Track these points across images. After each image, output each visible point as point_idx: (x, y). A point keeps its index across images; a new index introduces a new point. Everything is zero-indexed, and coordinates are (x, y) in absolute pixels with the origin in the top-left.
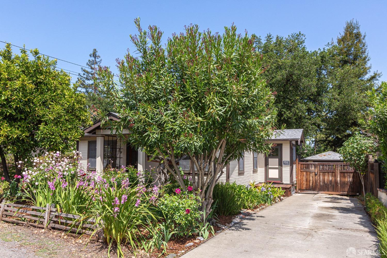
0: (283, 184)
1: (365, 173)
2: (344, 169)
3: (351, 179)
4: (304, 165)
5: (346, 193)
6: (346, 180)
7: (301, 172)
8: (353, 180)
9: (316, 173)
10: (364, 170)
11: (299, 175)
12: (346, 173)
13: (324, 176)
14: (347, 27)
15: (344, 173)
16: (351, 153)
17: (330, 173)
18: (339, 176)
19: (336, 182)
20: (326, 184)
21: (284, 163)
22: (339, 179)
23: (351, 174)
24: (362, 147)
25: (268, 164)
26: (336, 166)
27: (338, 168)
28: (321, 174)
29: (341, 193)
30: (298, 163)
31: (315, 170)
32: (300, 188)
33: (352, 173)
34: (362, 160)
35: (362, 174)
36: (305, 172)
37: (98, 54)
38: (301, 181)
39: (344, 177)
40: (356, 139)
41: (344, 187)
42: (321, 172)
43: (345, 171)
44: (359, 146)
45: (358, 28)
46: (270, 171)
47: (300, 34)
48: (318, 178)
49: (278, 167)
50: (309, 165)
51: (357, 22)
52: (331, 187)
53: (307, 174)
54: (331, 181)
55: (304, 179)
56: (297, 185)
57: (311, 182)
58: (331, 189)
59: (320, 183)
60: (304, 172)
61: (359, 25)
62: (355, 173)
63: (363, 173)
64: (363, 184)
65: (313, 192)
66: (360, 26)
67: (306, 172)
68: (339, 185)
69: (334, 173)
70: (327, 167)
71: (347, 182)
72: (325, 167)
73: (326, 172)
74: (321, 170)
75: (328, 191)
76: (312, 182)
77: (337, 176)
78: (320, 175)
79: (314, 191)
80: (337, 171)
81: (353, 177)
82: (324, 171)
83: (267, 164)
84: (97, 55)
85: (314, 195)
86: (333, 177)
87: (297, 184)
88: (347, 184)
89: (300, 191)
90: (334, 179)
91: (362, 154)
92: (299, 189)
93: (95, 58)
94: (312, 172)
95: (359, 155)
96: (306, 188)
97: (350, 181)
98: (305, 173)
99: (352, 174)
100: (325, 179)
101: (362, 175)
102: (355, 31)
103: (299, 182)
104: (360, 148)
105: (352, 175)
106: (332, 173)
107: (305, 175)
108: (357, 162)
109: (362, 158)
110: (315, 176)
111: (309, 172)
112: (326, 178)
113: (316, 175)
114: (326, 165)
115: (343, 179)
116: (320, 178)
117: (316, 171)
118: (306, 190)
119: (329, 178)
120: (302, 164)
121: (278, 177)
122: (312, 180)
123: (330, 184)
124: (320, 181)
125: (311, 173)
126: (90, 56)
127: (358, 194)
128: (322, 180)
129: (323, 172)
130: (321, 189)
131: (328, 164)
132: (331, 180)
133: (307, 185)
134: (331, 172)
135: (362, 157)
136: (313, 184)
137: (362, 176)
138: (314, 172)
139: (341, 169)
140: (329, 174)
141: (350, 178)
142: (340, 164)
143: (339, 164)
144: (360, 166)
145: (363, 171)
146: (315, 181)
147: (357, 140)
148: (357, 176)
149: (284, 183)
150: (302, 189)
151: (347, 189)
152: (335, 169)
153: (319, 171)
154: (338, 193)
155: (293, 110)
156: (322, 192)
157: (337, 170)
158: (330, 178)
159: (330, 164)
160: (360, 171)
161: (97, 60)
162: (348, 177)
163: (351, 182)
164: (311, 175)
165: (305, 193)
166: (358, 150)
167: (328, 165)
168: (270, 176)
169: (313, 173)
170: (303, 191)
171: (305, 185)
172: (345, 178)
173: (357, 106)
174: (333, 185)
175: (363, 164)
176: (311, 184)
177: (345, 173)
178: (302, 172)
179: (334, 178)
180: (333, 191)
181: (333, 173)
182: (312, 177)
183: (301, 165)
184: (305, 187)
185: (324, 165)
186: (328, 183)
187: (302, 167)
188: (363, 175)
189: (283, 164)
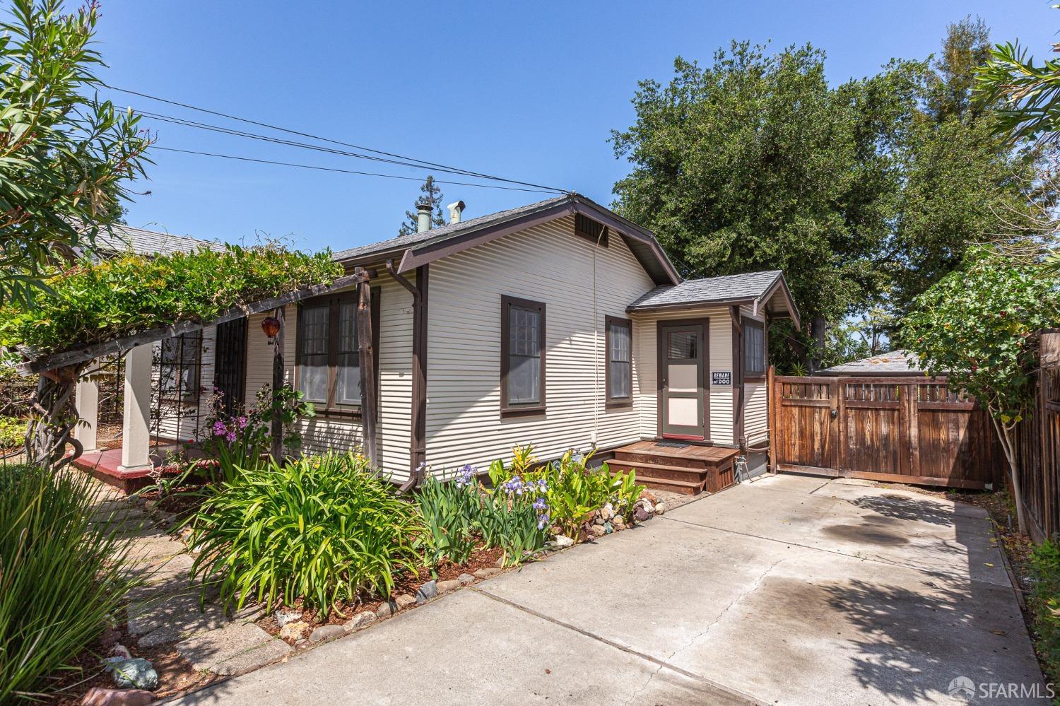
0: (710, 445)
1: (1019, 418)
2: (933, 398)
3: (962, 433)
4: (794, 384)
5: (944, 481)
6: (943, 436)
7: (783, 406)
8: (971, 438)
9: (834, 412)
10: (1016, 406)
11: (778, 417)
12: (943, 411)
13: (861, 420)
14: (951, 38)
15: (933, 411)
16: (951, 335)
17: (882, 413)
18: (914, 423)
19: (905, 443)
20: (868, 447)
21: (714, 380)
22: (914, 432)
23: (960, 415)
24: (1004, 305)
25: (667, 383)
26: (903, 389)
27: (909, 395)
28: (851, 413)
29: (925, 479)
30: (775, 380)
31: (829, 402)
32: (779, 456)
33: (963, 411)
34: (1006, 361)
35: (1005, 419)
36: (797, 409)
37: (435, 185)
38: (783, 436)
39: (936, 425)
40: (974, 276)
41: (935, 461)
42: (851, 408)
43: (936, 405)
44: (990, 302)
45: (983, 37)
46: (673, 403)
47: (809, 49)
48: (841, 425)
49: (695, 390)
50: (810, 384)
51: (982, 20)
52: (886, 457)
53: (802, 415)
54: (887, 438)
55: (795, 428)
56: (773, 447)
57: (817, 438)
58: (886, 463)
59: (846, 443)
60: (795, 406)
61: (988, 27)
62: (975, 414)
63: (1013, 416)
64: (1011, 459)
65: (822, 471)
66: (989, 30)
67: (802, 407)
68: (917, 453)
69: (896, 413)
70: (870, 392)
71: (948, 443)
72: (864, 393)
73: (868, 409)
74: (849, 403)
75: (877, 469)
76: (819, 437)
77: (910, 421)
78: (846, 417)
79: (827, 467)
80: (906, 405)
81: (970, 427)
82: (862, 403)
83: (662, 382)
84: (435, 187)
85: (827, 480)
86: (893, 423)
87: (772, 443)
88: (947, 450)
89: (783, 466)
90: (896, 430)
91: (1005, 336)
92: (778, 462)
93: (431, 192)
94: (820, 408)
95: (989, 343)
96: (800, 457)
97: (956, 439)
98: (796, 411)
99: (967, 415)
100: (863, 429)
101: (1005, 423)
102: (976, 46)
103: (778, 438)
104: (994, 308)
105: (964, 419)
106: (890, 412)
107: (797, 417)
108: (979, 370)
109: (1004, 354)
110: (831, 422)
111: (810, 407)
112: (868, 427)
113: (832, 417)
114: (868, 386)
115: (930, 434)
116: (846, 427)
117: (834, 406)
118: (802, 463)
119: (878, 428)
120: (787, 384)
121: (695, 424)
122: (821, 434)
123: (881, 448)
124: (846, 436)
125: (818, 410)
126: (423, 189)
127: (989, 486)
128: (853, 434)
129: (856, 409)
130: (851, 461)
131: (873, 381)
132: (888, 435)
133: (802, 447)
134: (884, 409)
135: (1004, 347)
136: (823, 447)
137: (1005, 430)
138: (826, 408)
139: (923, 400)
140: (878, 415)
141: (958, 429)
142: (918, 381)
143: (913, 382)
144: (998, 385)
145: (1010, 408)
146: (830, 435)
147: (980, 279)
148: (984, 425)
149: (715, 441)
150: (787, 460)
151: (947, 466)
152: (899, 399)
153: (842, 406)
154: (912, 480)
155: (780, 235)
156: (855, 474)
157: (909, 401)
158: (884, 429)
159: (879, 380)
160: (997, 408)
161: (435, 196)
162: (951, 425)
163: (961, 445)
164: (817, 416)
165: (796, 471)
166: (984, 320)
167: (875, 386)
168: (673, 420)
169: (823, 410)
170: (791, 467)
171: (797, 448)
172: (939, 429)
173: (983, 222)
174: (895, 452)
175: (1008, 377)
176: (817, 445)
177: (938, 411)
178: (787, 406)
179: (896, 427)
180: (895, 472)
181: (893, 410)
182: (821, 424)
183: (784, 384)
184: (797, 454)
185: (861, 386)
186: (876, 444)
187: (787, 392)
188: (1008, 425)
189: (711, 382)
